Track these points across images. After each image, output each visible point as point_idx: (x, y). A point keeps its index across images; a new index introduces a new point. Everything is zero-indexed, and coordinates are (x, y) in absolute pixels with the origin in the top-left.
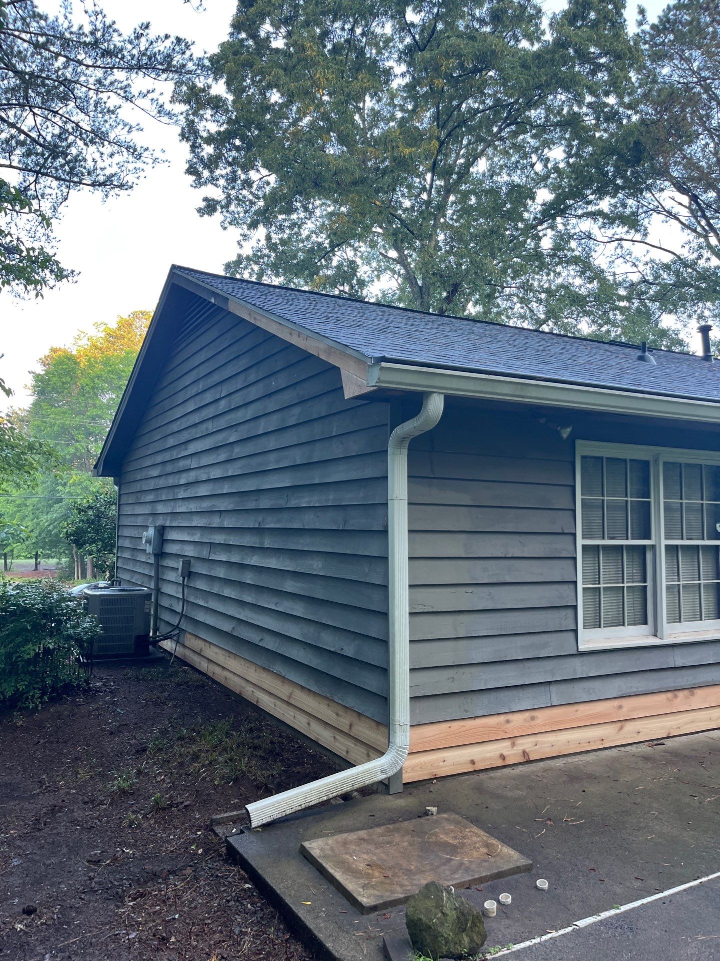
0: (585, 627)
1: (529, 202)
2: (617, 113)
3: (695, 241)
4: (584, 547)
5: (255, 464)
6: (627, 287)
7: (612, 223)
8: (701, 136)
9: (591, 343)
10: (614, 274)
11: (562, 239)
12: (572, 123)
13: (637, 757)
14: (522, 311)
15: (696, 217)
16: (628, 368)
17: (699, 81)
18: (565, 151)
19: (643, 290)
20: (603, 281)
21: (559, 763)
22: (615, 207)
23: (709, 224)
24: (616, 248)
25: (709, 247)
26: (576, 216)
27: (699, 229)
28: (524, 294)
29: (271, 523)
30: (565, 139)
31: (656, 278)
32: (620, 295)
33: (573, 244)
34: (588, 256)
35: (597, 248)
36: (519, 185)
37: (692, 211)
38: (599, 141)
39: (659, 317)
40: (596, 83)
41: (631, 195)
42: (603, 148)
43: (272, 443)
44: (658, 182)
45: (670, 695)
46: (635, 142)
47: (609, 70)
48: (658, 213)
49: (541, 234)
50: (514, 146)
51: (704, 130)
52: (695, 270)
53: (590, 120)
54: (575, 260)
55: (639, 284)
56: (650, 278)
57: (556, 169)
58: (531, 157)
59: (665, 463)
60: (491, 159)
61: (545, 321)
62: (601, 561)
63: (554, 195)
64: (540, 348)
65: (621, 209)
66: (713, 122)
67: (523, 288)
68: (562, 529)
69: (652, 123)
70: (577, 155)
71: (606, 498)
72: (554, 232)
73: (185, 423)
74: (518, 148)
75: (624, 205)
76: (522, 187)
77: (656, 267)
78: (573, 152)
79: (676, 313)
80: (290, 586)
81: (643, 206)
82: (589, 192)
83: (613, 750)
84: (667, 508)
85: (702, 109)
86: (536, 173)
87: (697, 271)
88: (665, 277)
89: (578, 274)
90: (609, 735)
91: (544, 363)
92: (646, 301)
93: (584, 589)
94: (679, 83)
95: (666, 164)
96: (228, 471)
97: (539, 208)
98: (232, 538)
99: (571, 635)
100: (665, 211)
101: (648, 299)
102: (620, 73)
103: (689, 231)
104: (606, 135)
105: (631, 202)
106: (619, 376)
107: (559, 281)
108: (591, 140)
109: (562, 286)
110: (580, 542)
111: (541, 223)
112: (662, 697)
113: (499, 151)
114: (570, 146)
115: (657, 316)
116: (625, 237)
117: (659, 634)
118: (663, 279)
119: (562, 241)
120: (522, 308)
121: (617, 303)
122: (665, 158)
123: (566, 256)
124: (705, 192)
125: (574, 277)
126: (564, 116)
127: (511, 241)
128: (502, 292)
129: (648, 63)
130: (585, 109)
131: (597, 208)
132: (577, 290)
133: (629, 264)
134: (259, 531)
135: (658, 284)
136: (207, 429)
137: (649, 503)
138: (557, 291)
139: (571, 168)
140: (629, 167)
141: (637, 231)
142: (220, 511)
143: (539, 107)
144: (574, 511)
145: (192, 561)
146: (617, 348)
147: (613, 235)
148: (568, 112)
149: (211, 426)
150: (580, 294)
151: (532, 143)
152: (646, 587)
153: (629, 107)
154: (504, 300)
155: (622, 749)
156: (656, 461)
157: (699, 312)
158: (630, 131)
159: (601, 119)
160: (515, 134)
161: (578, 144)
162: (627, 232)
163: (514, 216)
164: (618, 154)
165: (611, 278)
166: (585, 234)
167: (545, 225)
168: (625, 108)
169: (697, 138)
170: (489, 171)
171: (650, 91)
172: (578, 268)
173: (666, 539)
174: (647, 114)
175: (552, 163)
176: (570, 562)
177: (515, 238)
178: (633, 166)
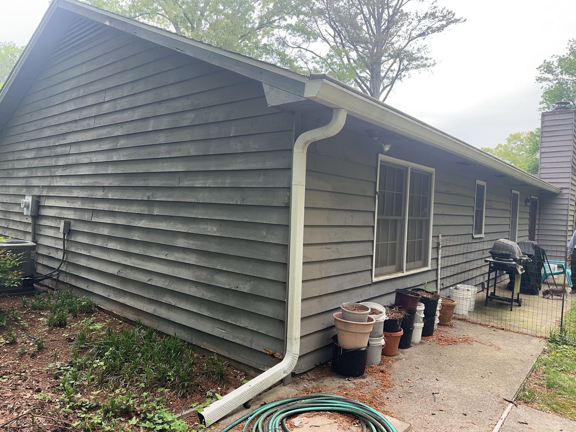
5: (143, 154)
29: (161, 197)
43: (162, 138)
48: (320, 37)
71: (386, 191)
73: (63, 119)
80: (181, 242)
93: (376, 245)
96: (112, 157)
98: (117, 207)
99: (369, 273)
100: (323, 37)
110: (376, 217)
117: (402, 270)
134: (149, 203)
136: (88, 124)
137: (402, 195)
142: (103, 187)
144: (375, 198)
145: (72, 222)
149: (92, 123)
152: (396, 243)
166: (282, 39)
176: (372, 229)
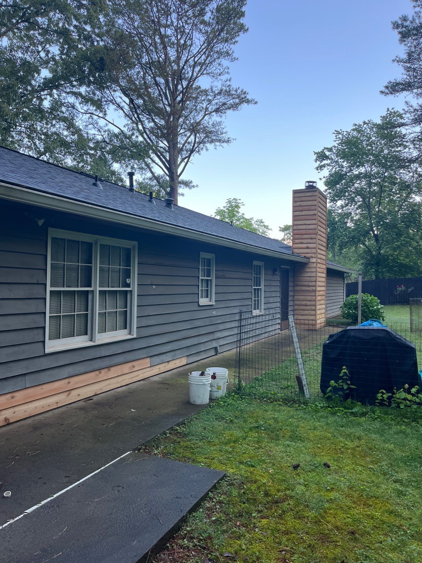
0: (50, 339)
1: (36, 75)
2: (91, 37)
3: (131, 125)
4: (51, 292)
6: (95, 143)
7: (87, 102)
8: (137, 66)
9: (68, 171)
10: (87, 133)
11: (57, 104)
12: (64, 33)
13: (76, 409)
14: (29, 144)
15: (132, 112)
16: (85, 189)
17: (137, 34)
18: (59, 49)
19: (103, 146)
20: (80, 136)
21: (29, 421)
22: (89, 93)
23: (138, 117)
24: (89, 118)
25: (138, 130)
26: (65, 92)
27: (134, 119)
28: (30, 133)
30: (60, 42)
31: (111, 141)
32: (90, 146)
33: (64, 109)
34: (73, 119)
35: (78, 115)
36: (29, 62)
37: (130, 107)
38: (80, 51)
39: (112, 163)
40: (79, 15)
41: (98, 88)
42: (82, 55)
44: (113, 86)
45: (97, 372)
46: (100, 58)
47: (88, 10)
48: (113, 104)
49: (43, 97)
50: (27, 36)
51: (138, 63)
52: (130, 141)
53: (75, 36)
54: (64, 119)
55: (101, 142)
56: (107, 140)
57: (54, 59)
58: (38, 47)
59: (101, 245)
60: (11, 40)
61: (44, 154)
62: (62, 300)
63: (52, 75)
64: (32, 169)
65: (92, 95)
66: (143, 60)
67: (30, 129)
68: (38, 281)
69: (111, 50)
70: (66, 54)
71: (66, 263)
72: (51, 99)
74: (30, 38)
75: (94, 94)
76: (31, 64)
77: (110, 134)
78: (65, 52)
79: (121, 163)
81: (105, 97)
82: (73, 79)
83: (63, 407)
84: (101, 269)
85: (138, 50)
86: (40, 57)
87: (132, 142)
88: (116, 141)
89: (66, 128)
90: (62, 399)
91: (31, 177)
92: (105, 153)
93: (50, 317)
94: (127, 31)
95: (117, 76)
97: (42, 81)
99: (41, 344)
100: (117, 104)
101: (106, 152)
102: (93, 14)
103: (128, 119)
104: (84, 48)
105: (98, 93)
106: (78, 193)
107: (53, 130)
108: (75, 48)
109: (55, 133)
110: (49, 289)
111: (43, 90)
112: (93, 374)
113: (16, 36)
114: (62, 47)
115: (110, 163)
116: (94, 113)
117: (93, 340)
118: (115, 143)
119: (57, 105)
120: (29, 142)
121: (88, 151)
122: (117, 73)
123: (58, 115)
124: (137, 99)
125: (64, 129)
126: (59, 28)
127: (22, 97)
128: (16, 129)
129: (111, 14)
130: (72, 28)
131: (79, 91)
132: (65, 138)
133: (97, 129)
135: (111, 145)
137: (91, 266)
138: (52, 135)
139: (63, 61)
140: (97, 72)
141: (101, 111)
143: (44, 17)
144: (46, 270)
146: (83, 177)
147: (88, 110)
148: (62, 26)
150: (66, 141)
151: (39, 38)
152: (87, 314)
153: (98, 35)
154: (17, 134)
155: (69, 406)
156: (96, 243)
157: (132, 164)
158: (98, 50)
159: (82, 37)
160: (28, 29)
161: (68, 47)
162: (96, 110)
163: (25, 81)
164: (91, 62)
165: (86, 135)
166: (71, 105)
167: (46, 92)
168: (95, 35)
169: (134, 66)
170: (9, 47)
171: (110, 30)
172: (65, 125)
173: (99, 287)
174: (108, 43)
175: (52, 55)
176: (43, 301)
177: (25, 95)
178: (99, 72)
